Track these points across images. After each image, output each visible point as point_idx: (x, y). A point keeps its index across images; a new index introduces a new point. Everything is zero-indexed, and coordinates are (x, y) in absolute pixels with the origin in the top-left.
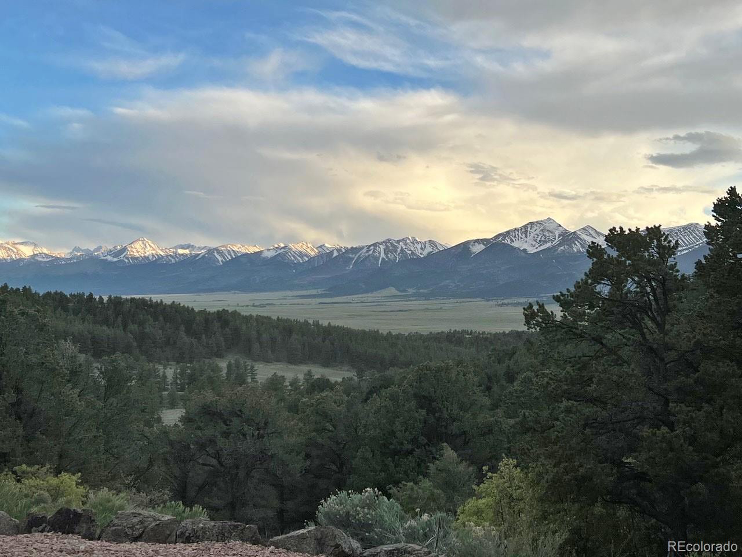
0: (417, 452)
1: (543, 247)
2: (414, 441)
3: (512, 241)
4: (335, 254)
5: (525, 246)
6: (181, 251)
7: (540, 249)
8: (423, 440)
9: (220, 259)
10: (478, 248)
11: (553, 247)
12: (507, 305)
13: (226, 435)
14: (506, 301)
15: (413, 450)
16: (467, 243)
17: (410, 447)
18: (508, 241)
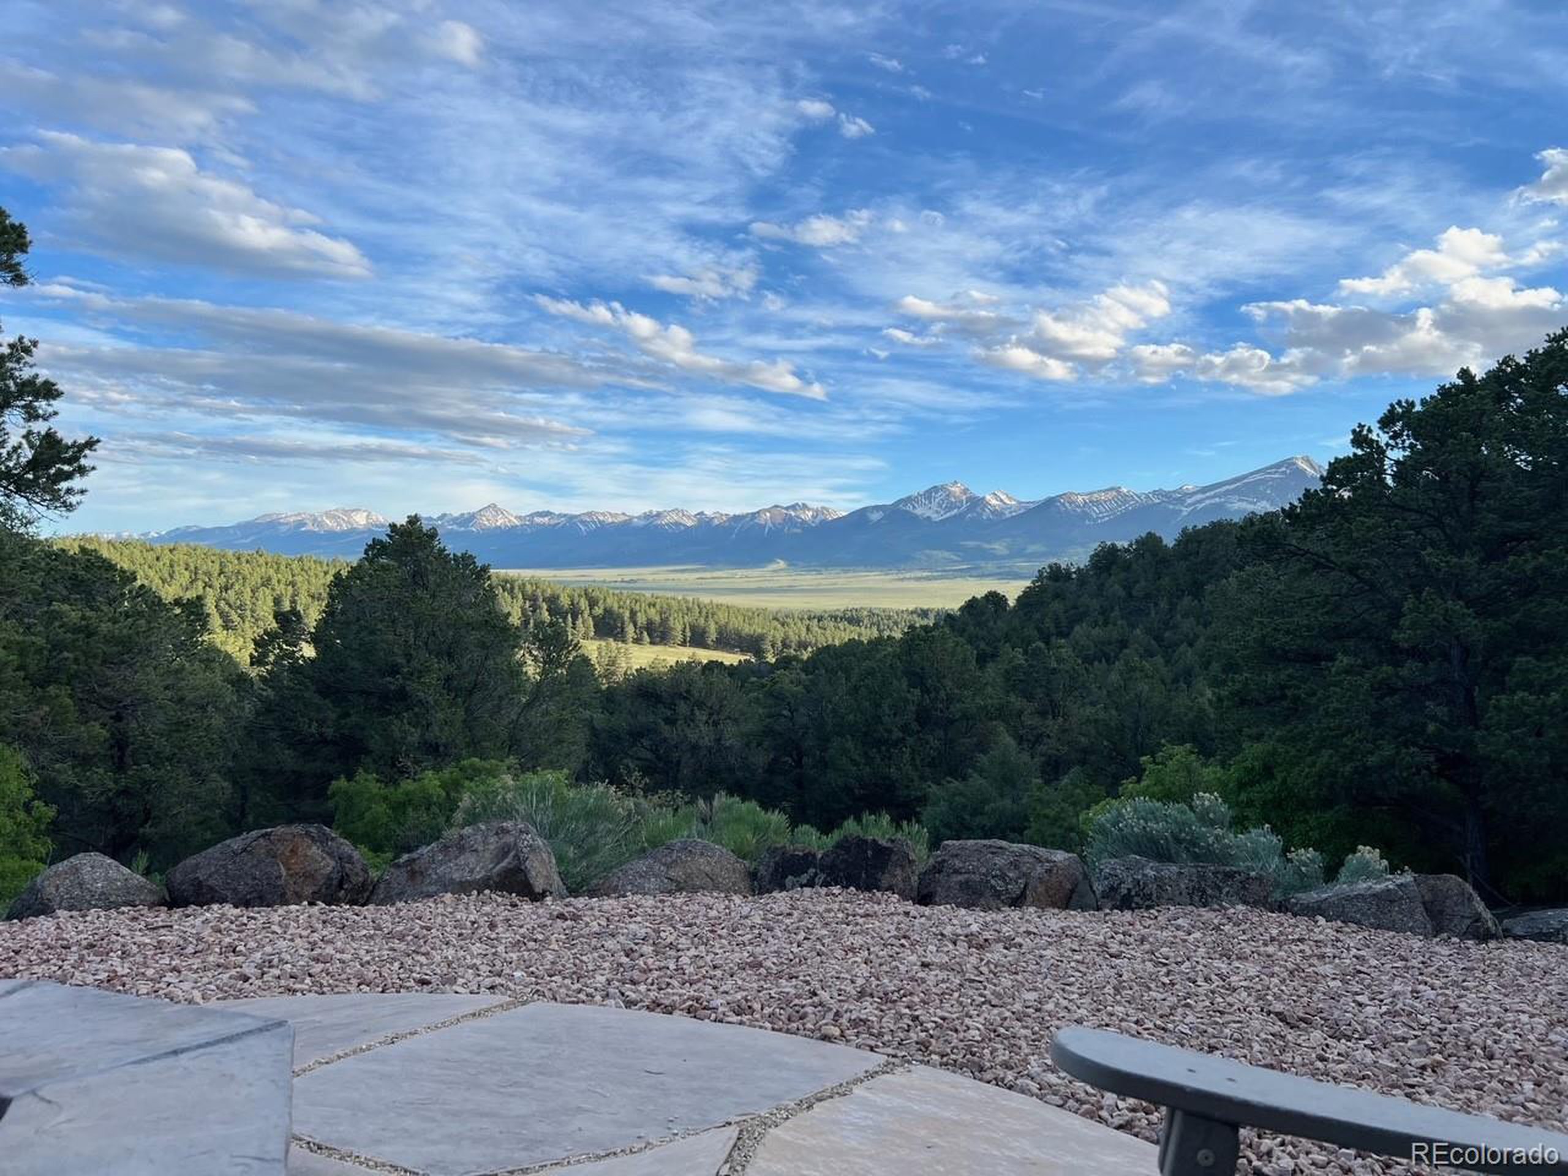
0: (910, 740)
1: (948, 515)
2: (905, 728)
3: (914, 507)
4: (716, 522)
5: (928, 513)
6: (538, 520)
7: (945, 516)
8: (915, 726)
9: (583, 528)
10: (875, 516)
11: (960, 514)
12: (910, 579)
13: (671, 721)
14: (908, 575)
15: (904, 739)
16: (865, 510)
17: (901, 735)
18: (909, 508)
